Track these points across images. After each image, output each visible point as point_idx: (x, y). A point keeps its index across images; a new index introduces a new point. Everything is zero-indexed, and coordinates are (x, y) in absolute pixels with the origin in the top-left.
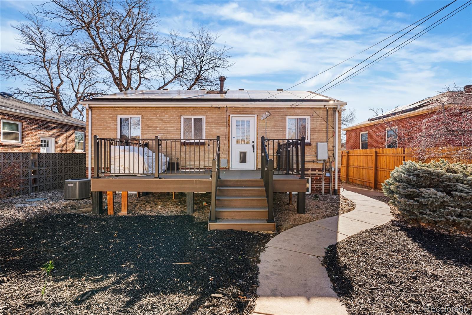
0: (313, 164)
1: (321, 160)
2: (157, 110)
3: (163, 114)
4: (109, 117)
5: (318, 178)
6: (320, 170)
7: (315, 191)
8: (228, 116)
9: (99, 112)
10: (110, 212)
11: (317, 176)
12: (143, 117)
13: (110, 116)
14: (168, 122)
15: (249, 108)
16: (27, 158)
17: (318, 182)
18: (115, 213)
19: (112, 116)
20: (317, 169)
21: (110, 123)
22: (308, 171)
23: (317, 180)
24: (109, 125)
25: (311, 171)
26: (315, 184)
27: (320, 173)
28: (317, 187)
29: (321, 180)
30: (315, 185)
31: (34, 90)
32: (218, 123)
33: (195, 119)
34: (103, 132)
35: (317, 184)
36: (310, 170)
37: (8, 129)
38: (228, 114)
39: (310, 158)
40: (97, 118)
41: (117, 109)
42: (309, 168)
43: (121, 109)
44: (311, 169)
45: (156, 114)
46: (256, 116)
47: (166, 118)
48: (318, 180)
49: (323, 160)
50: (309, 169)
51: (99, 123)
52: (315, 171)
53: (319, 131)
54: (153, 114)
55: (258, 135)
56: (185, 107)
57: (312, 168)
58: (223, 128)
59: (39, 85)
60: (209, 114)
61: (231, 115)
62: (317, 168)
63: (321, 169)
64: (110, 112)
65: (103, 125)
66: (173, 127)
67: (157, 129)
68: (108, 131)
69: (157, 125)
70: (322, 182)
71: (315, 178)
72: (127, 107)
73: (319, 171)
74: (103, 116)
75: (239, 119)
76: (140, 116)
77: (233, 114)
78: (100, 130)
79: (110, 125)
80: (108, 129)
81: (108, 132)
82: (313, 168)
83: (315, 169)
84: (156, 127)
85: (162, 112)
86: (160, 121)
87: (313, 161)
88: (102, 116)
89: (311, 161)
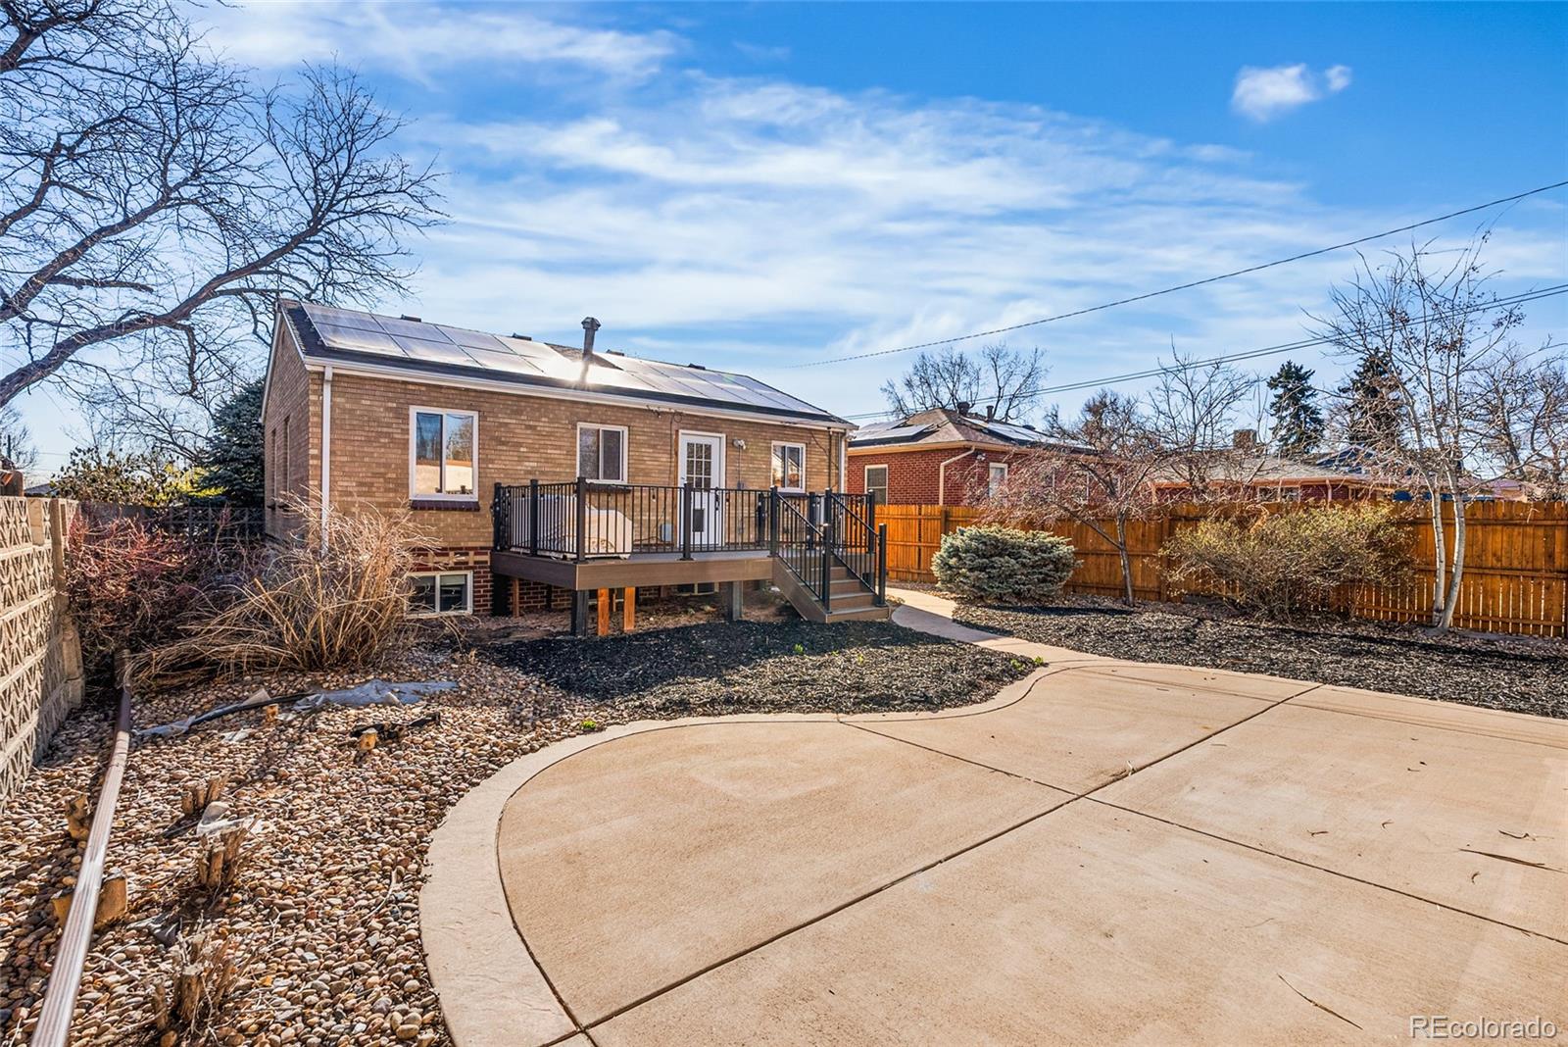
2: (523, 404)
3: (537, 414)
4: (388, 409)
8: (674, 432)
9: (355, 391)
10: (603, 630)
12: (486, 417)
13: (390, 405)
14: (550, 435)
15: (713, 418)
19: (395, 405)
21: (389, 425)
24: (385, 430)
32: (654, 447)
33: (606, 433)
34: (366, 449)
38: (674, 427)
40: (348, 406)
41: (411, 387)
43: (423, 389)
46: (723, 436)
47: (543, 425)
51: (355, 422)
53: (819, 473)
54: (512, 411)
55: (728, 475)
58: (664, 458)
60: (637, 424)
61: (681, 431)
64: (390, 395)
65: (367, 429)
66: (559, 447)
67: (522, 449)
68: (384, 446)
69: (521, 441)
72: (441, 387)
74: (368, 403)
75: (695, 440)
76: (475, 415)
77: (683, 428)
78: (357, 443)
79: (390, 430)
80: (382, 440)
81: (383, 450)
84: (520, 445)
85: (533, 409)
86: (529, 432)
88: (363, 402)
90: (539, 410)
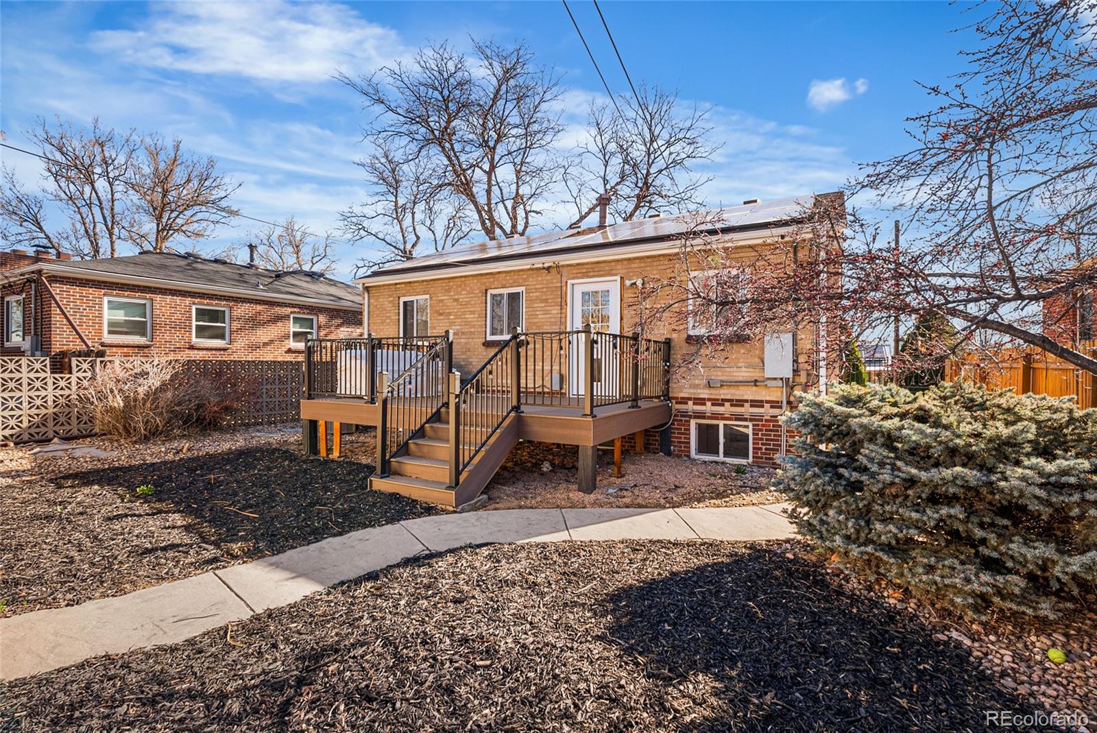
0: (754, 388)
1: (775, 379)
2: (451, 284)
3: (460, 289)
5: (769, 426)
6: (775, 405)
7: (762, 458)
8: (564, 284)
10: (323, 453)
11: (766, 420)
12: (432, 298)
14: (468, 303)
15: (605, 262)
16: (297, 370)
17: (770, 435)
18: (328, 455)
20: (767, 402)
21: (390, 311)
22: (743, 406)
23: (766, 430)
24: (388, 315)
25: (751, 406)
26: (762, 439)
27: (776, 411)
28: (766, 449)
29: (777, 431)
30: (762, 444)
31: (388, 258)
32: (546, 300)
33: (510, 295)
34: (381, 327)
35: (767, 440)
36: (747, 405)
37: (301, 327)
38: (564, 279)
39: (747, 374)
41: (398, 286)
42: (745, 398)
43: (403, 286)
44: (751, 401)
45: (449, 290)
46: (618, 278)
47: (463, 296)
48: (771, 430)
49: (782, 379)
50: (746, 401)
52: (763, 407)
54: (445, 290)
55: (625, 320)
56: (491, 274)
57: (752, 398)
58: (555, 310)
59: (393, 249)
60: (532, 282)
61: (569, 282)
62: (768, 399)
63: (778, 402)
66: (475, 312)
67: (450, 317)
69: (451, 311)
70: (780, 436)
71: (763, 425)
72: (411, 283)
73: (772, 407)
75: (586, 288)
76: (428, 296)
77: (573, 278)
78: (378, 324)
79: (390, 315)
80: (387, 321)
81: (387, 327)
82: (757, 398)
83: (762, 401)
84: (449, 314)
85: (458, 286)
86: (455, 303)
87: (756, 381)
89: (748, 379)
90: (460, 286)
